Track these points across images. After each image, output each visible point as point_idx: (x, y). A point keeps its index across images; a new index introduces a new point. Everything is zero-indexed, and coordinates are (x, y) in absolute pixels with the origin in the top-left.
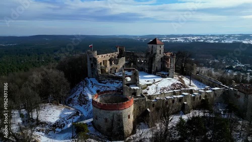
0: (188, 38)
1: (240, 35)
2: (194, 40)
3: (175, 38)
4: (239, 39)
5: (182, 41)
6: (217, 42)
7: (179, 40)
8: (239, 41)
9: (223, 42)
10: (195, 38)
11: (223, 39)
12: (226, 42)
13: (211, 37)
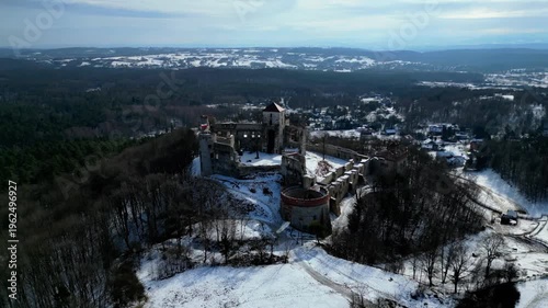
0: (169, 56)
1: (256, 48)
2: (181, 61)
3: (140, 58)
4: (259, 59)
5: (159, 63)
6: (225, 64)
7: (151, 61)
8: (259, 61)
9: (234, 64)
10: (183, 57)
11: (234, 59)
12: (240, 64)
13: (213, 55)
